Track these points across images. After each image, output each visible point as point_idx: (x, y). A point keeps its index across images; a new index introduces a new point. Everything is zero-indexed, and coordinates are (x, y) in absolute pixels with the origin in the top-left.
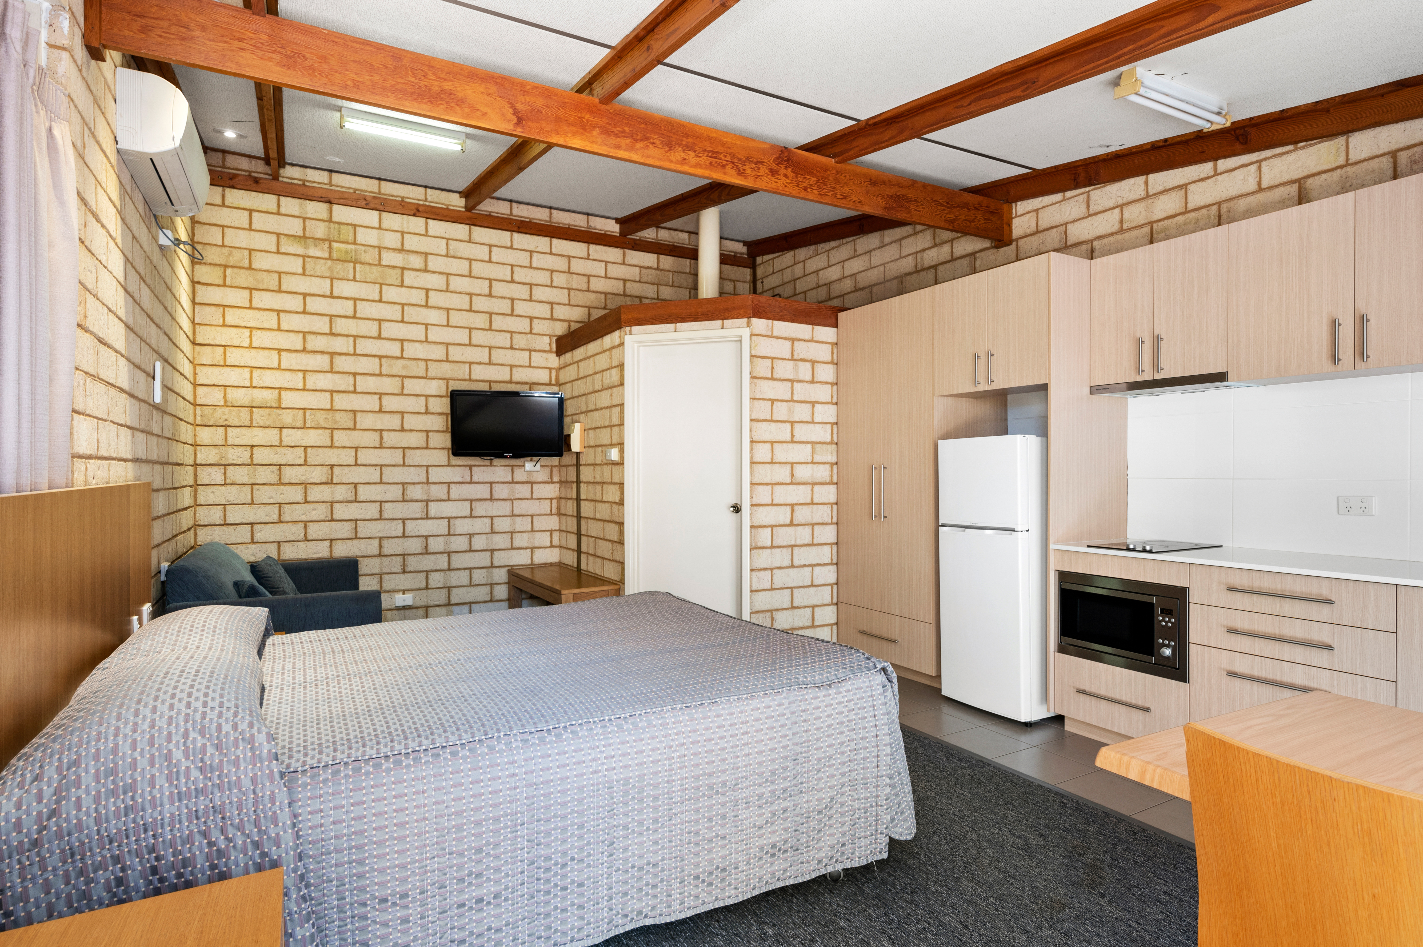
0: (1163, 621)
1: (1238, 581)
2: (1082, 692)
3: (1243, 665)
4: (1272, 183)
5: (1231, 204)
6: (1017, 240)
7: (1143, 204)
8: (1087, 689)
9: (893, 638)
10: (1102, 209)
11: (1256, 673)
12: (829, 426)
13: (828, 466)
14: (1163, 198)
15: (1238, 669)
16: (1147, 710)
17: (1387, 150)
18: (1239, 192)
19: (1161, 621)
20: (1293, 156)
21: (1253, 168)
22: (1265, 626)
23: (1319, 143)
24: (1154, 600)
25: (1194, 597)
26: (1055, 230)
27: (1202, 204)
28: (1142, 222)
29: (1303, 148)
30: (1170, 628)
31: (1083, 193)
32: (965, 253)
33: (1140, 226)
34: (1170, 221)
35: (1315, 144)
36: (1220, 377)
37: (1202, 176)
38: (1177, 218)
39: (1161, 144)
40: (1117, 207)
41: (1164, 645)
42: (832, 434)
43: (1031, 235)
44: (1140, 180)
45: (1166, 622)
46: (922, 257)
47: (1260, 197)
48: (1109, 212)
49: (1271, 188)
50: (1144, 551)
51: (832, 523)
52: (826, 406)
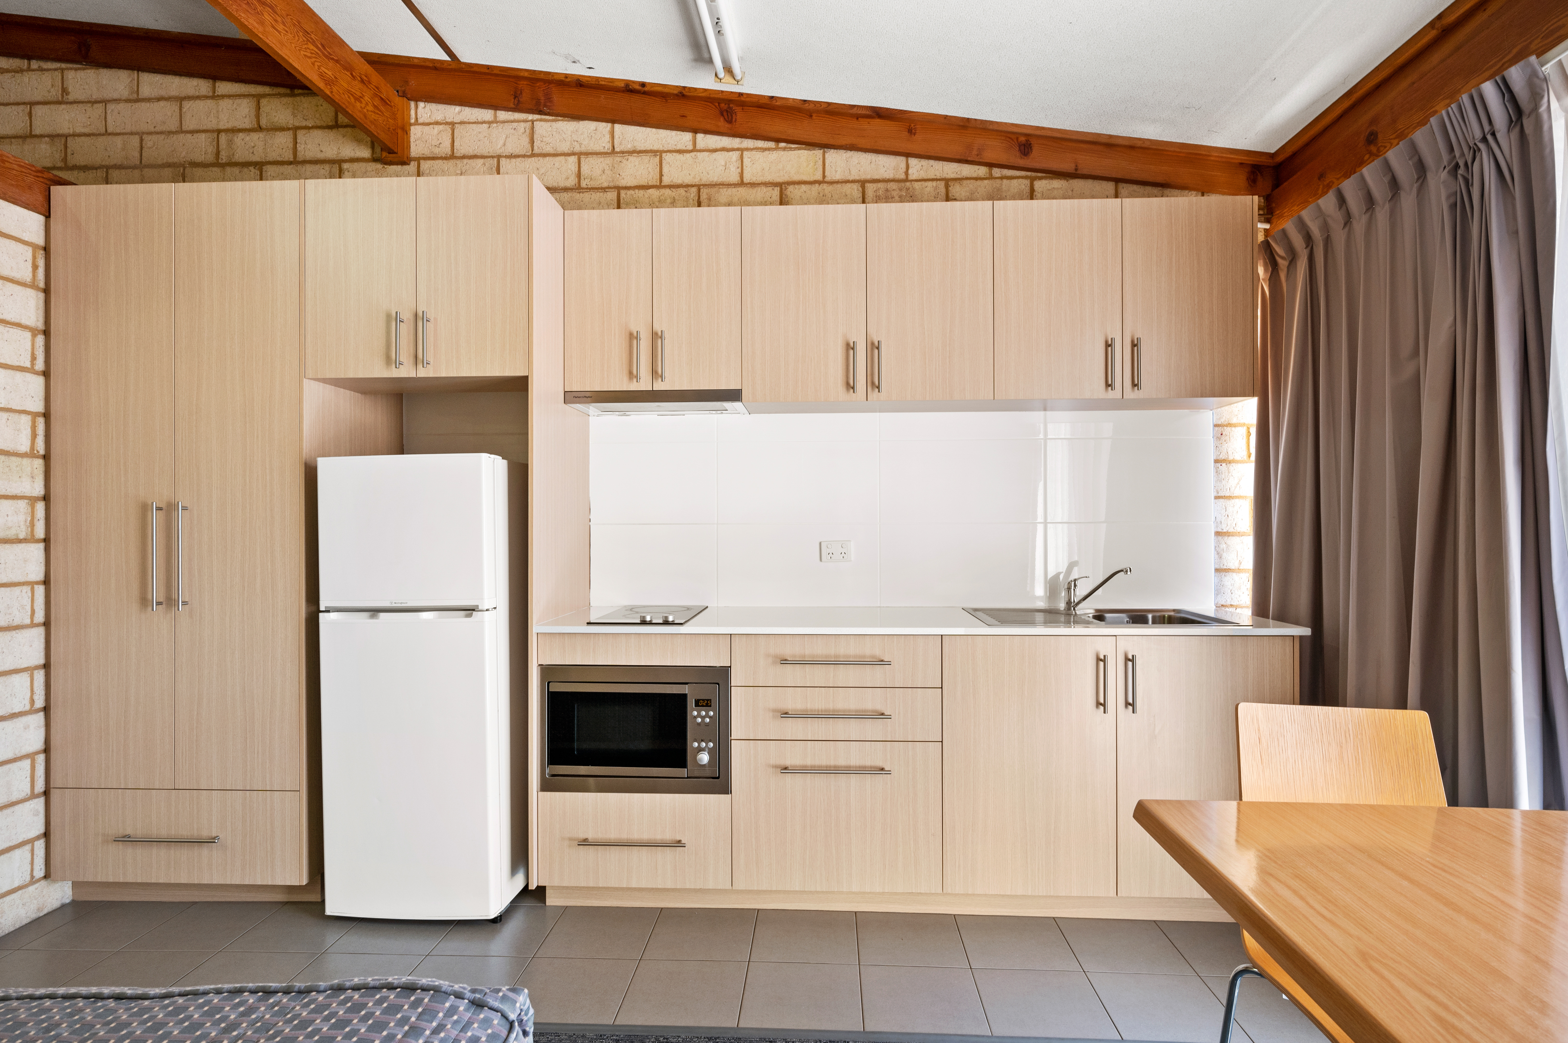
0: (697, 716)
1: (789, 650)
2: (585, 843)
3: (794, 756)
4: (754, 180)
5: (713, 191)
6: (418, 160)
7: (608, 160)
8: (591, 836)
9: (205, 834)
10: (552, 151)
11: (809, 762)
12: (26, 420)
13: (22, 505)
14: (634, 160)
15: (788, 762)
16: (679, 844)
17: (857, 178)
18: (720, 180)
19: (695, 717)
20: (774, 155)
21: (735, 155)
22: (818, 701)
23: (799, 149)
24: (685, 689)
25: (736, 678)
26: (481, 161)
27: (679, 182)
28: (605, 185)
29: (784, 149)
30: (707, 725)
31: (525, 121)
32: (321, 156)
33: (604, 189)
34: (642, 192)
35: (795, 149)
36: (734, 395)
37: (679, 147)
38: (651, 191)
39: (637, 87)
40: (573, 154)
41: (700, 750)
42: (34, 435)
43: (442, 158)
44: (604, 127)
45: (703, 718)
46: (230, 142)
47: (742, 191)
48: (562, 158)
49: (753, 185)
50: (666, 623)
51: (33, 625)
52: (19, 375)
